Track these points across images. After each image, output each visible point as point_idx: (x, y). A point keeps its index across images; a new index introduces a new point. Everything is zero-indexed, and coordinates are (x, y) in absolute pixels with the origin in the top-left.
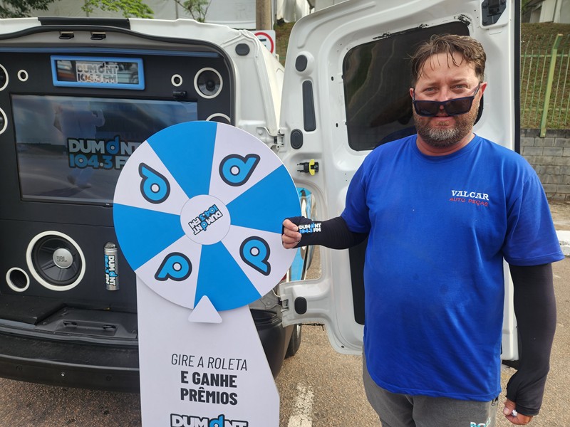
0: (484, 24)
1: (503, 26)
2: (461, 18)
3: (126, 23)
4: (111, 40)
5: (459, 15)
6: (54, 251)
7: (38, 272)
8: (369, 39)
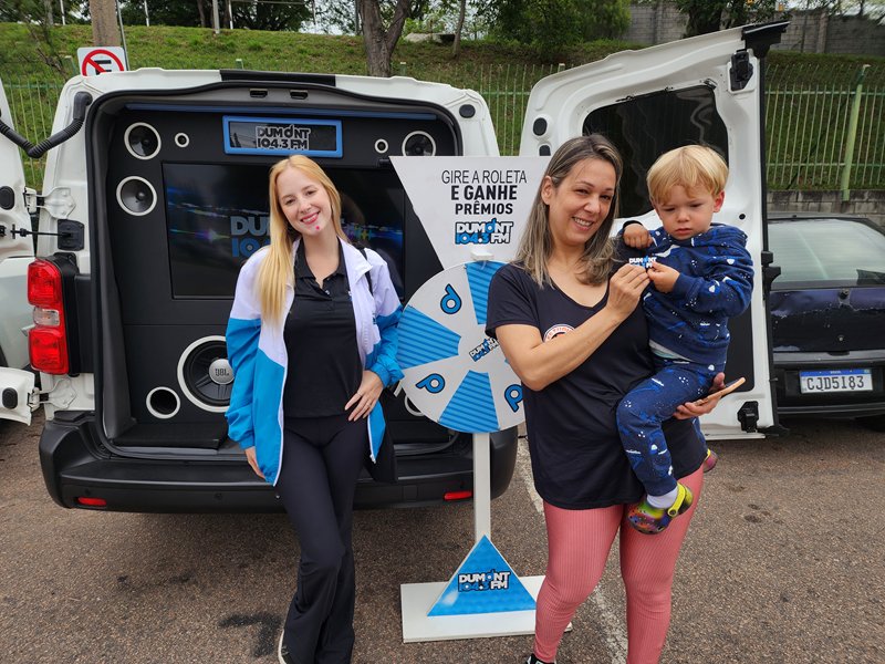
0: (733, 89)
1: (751, 91)
2: (707, 82)
3: (332, 80)
4: (313, 99)
5: (705, 79)
6: (210, 363)
7: (191, 391)
8: (612, 101)
